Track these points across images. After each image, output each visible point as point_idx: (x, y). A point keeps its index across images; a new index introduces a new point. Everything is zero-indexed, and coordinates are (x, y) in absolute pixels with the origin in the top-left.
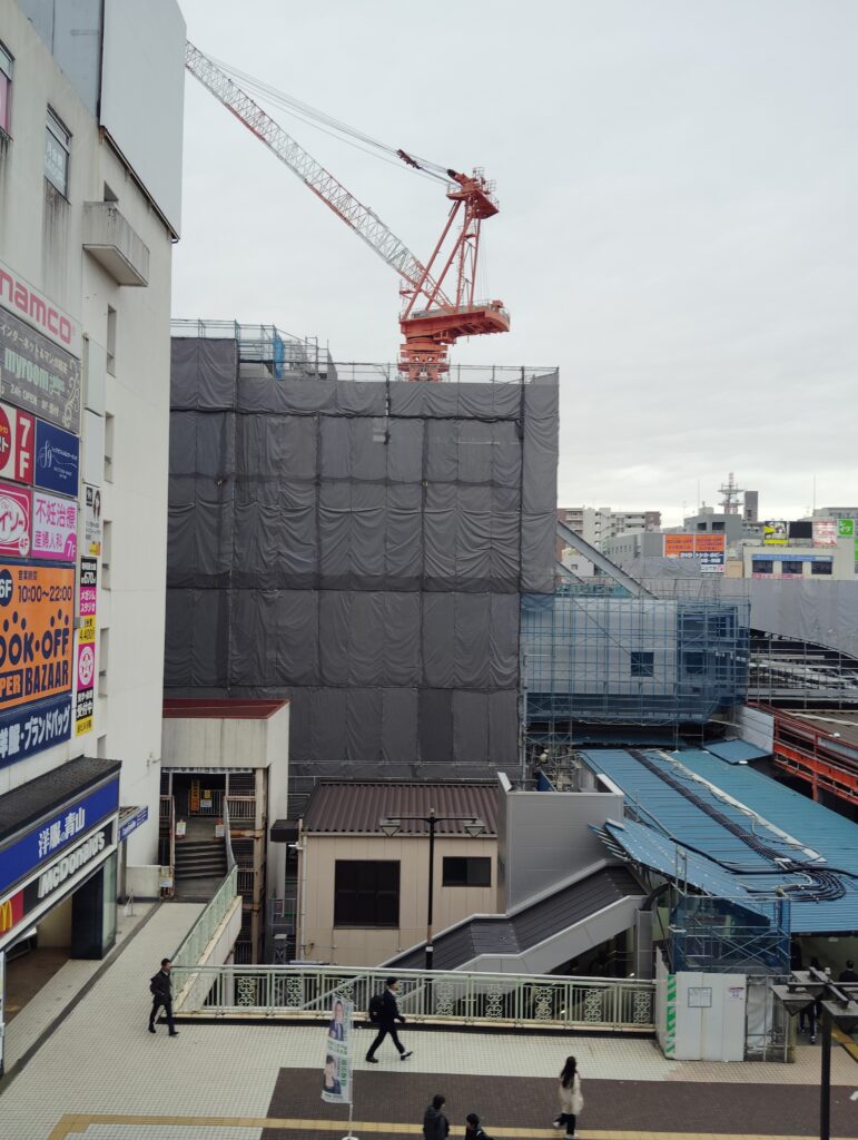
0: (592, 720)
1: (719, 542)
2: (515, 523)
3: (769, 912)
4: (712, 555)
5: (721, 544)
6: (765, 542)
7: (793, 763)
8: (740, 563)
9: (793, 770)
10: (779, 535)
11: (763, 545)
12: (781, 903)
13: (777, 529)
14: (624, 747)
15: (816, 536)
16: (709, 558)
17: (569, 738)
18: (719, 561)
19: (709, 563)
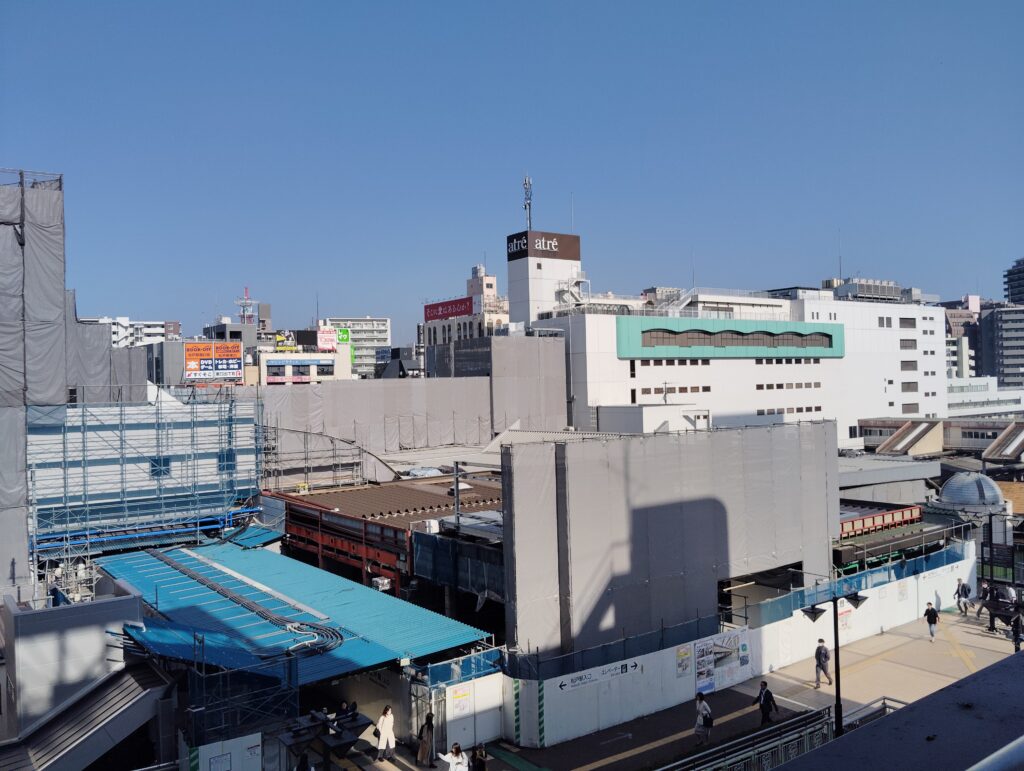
0: (110, 527)
1: (236, 349)
2: (18, 332)
3: (280, 672)
4: (230, 361)
5: (238, 351)
6: (278, 349)
7: (302, 539)
8: (256, 368)
9: (301, 545)
10: (290, 342)
11: (277, 352)
12: (290, 661)
13: (288, 338)
14: (143, 548)
15: (321, 344)
16: (228, 364)
17: (86, 549)
18: (236, 366)
19: (228, 369)
